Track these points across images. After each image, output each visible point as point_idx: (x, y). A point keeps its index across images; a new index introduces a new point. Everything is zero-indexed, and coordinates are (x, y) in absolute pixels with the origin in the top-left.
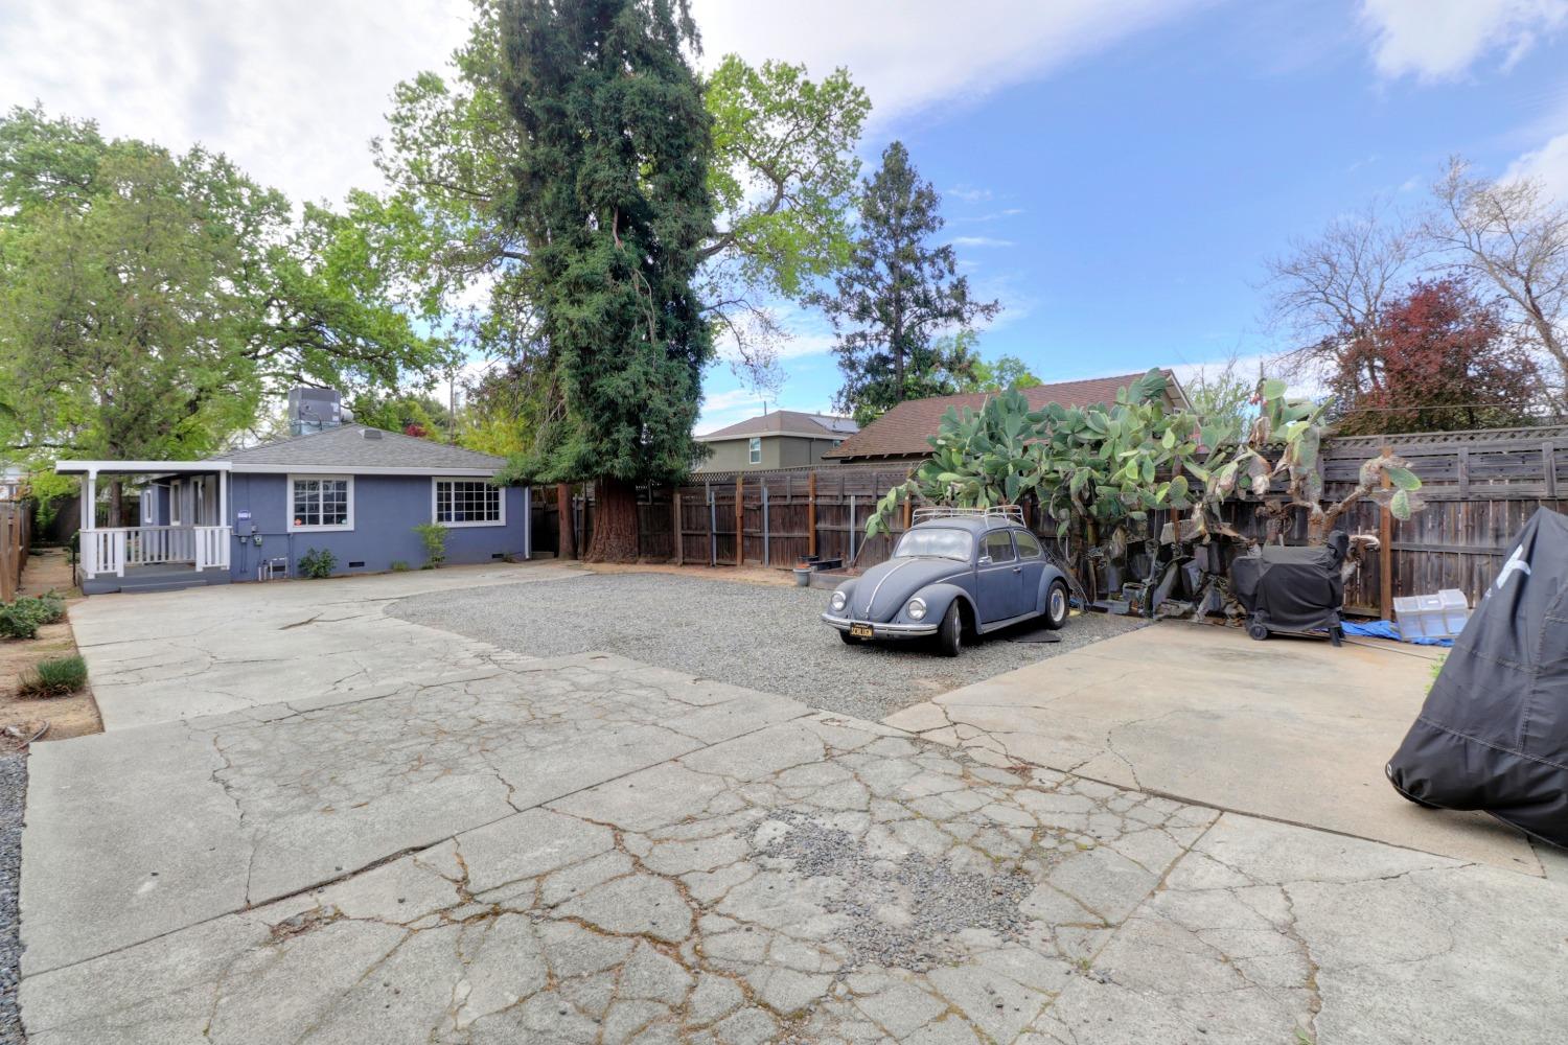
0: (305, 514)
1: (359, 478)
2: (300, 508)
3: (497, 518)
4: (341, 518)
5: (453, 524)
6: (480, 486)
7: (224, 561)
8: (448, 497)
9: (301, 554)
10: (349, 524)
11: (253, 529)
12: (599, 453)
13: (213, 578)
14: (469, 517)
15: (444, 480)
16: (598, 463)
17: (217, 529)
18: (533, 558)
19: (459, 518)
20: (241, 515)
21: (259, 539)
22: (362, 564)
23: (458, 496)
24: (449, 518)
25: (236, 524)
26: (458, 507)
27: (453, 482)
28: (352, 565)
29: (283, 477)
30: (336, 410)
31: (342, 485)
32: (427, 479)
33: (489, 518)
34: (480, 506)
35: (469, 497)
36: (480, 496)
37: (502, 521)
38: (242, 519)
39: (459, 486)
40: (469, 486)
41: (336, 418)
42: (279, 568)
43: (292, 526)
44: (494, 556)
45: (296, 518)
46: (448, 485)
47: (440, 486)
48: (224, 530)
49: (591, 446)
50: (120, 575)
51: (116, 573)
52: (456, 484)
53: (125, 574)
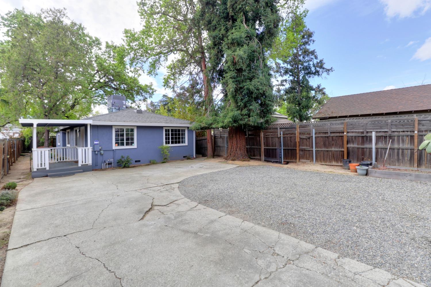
0: (119, 142)
1: (138, 127)
2: (117, 140)
3: (184, 143)
4: (132, 143)
5: (170, 145)
6: (179, 131)
7: (90, 162)
8: (169, 135)
9: (118, 157)
10: (135, 146)
11: (100, 148)
13: (85, 169)
14: (176, 143)
15: (167, 128)
16: (241, 120)
17: (87, 148)
18: (196, 157)
19: (172, 143)
20: (95, 143)
21: (102, 152)
22: (139, 161)
23: (172, 135)
24: (169, 143)
25: (93, 145)
26: (172, 138)
27: (170, 129)
28: (136, 161)
29: (111, 127)
30: (124, 103)
31: (132, 130)
32: (161, 128)
33: (182, 143)
34: (179, 138)
35: (176, 134)
36: (179, 135)
37: (186, 144)
38: (96, 144)
39: (172, 130)
40: (176, 130)
41: (124, 107)
42: (110, 164)
43: (115, 147)
44: (184, 157)
45: (116, 143)
46: (169, 130)
47: (166, 130)
48: (89, 149)
50: (48, 168)
51: (45, 168)
52: (171, 129)
53: (50, 168)
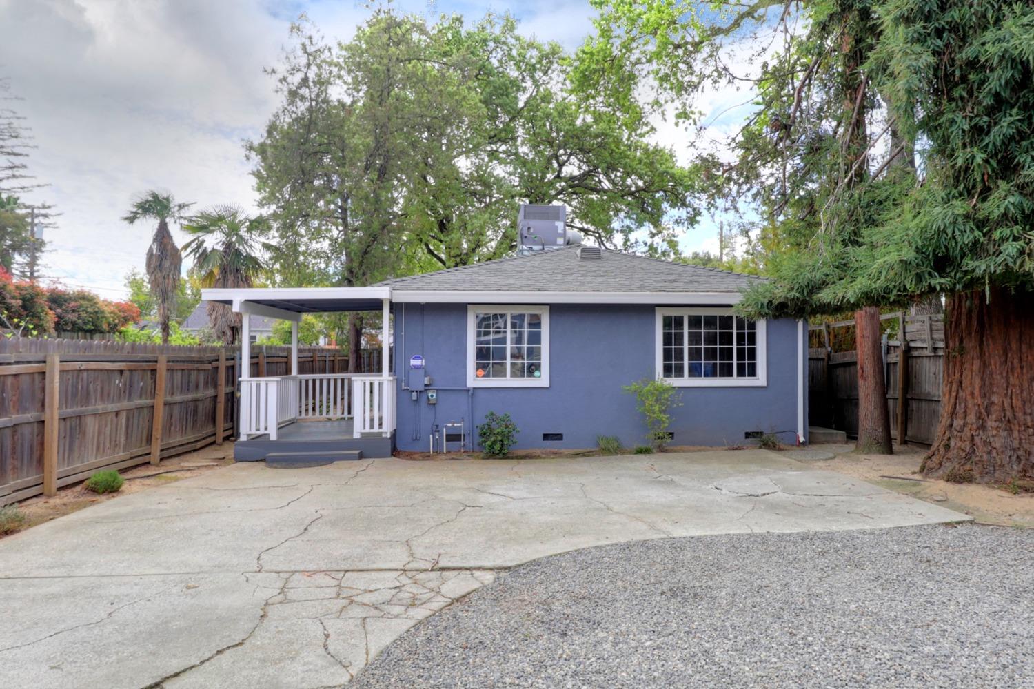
0: (489, 363)
1: (557, 310)
2: (482, 354)
3: (752, 373)
4: (533, 368)
5: (686, 381)
6: (726, 322)
7: (385, 426)
8: (679, 339)
9: (482, 418)
10: (542, 379)
11: (426, 381)
12: (981, 224)
14: (711, 373)
15: (673, 313)
18: (811, 441)
19: (695, 372)
20: (414, 362)
21: (432, 395)
22: (559, 437)
23: (694, 339)
24: (679, 371)
25: (401, 375)
26: (694, 354)
27: (686, 314)
28: (546, 437)
29: (460, 309)
30: (560, 230)
31: (536, 323)
32: (648, 310)
33: (741, 373)
34: (727, 354)
35: (711, 339)
36: (727, 339)
37: (761, 379)
38: (416, 368)
39: (695, 322)
40: (710, 321)
41: (560, 241)
42: (453, 437)
43: (473, 379)
44: (748, 435)
45: (478, 367)
46: (679, 322)
47: (667, 322)
48: (386, 382)
49: (960, 207)
50: (273, 437)
51: (268, 435)
52: (690, 317)
53: (279, 436)
